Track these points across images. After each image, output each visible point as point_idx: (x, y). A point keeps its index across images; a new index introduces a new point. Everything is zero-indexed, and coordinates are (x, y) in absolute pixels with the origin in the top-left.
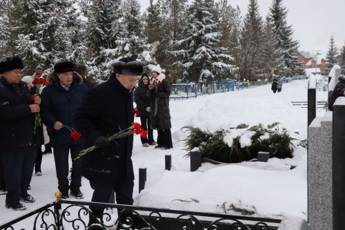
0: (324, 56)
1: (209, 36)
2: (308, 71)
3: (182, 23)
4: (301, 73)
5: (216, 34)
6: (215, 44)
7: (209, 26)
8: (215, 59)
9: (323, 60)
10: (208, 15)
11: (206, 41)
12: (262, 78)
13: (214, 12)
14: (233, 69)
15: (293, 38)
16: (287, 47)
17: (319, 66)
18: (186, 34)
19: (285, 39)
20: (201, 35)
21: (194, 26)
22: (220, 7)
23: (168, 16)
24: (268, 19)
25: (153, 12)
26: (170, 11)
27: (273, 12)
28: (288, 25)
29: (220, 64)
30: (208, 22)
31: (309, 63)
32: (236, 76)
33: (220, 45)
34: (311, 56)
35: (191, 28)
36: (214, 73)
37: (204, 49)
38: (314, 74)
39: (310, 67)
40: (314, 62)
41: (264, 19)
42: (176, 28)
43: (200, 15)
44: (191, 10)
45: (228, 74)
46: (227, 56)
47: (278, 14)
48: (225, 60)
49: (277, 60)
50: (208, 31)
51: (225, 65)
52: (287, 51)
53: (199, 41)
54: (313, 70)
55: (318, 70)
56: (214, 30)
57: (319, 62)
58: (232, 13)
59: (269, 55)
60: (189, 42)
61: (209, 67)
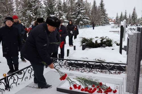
0: (115, 18)
1: (82, 11)
2: (110, 23)
3: (74, 7)
4: (108, 23)
5: (84, 11)
6: (84, 14)
7: (82, 8)
8: (84, 18)
9: (114, 20)
10: (82, 5)
11: (81, 13)
12: (97, 24)
13: (83, 4)
14: (89, 21)
15: (106, 13)
16: (105, 15)
17: (113, 21)
18: (75, 11)
19: (104, 13)
20: (80, 11)
21: (77, 8)
22: (85, 3)
23: (69, 5)
24: (99, 7)
25: (64, 4)
26: (70, 3)
27: (101, 5)
28: (105, 9)
29: (85, 20)
30: (82, 7)
31: (110, 20)
32: (89, 24)
33: (85, 14)
34: (111, 18)
35: (76, 9)
36: (83, 23)
37: (80, 15)
38: (112, 24)
39: (111, 21)
40: (112, 20)
41: (98, 7)
42: (72, 9)
43: (79, 5)
44: (77, 3)
45: (88, 23)
46: (87, 17)
47: (102, 5)
48: (87, 19)
49: (102, 19)
50: (82, 10)
51: (87, 20)
52: (105, 16)
53: (79, 13)
54: (112, 22)
55: (113, 22)
56: (83, 10)
57: (113, 20)
58: (89, 4)
59: (99, 18)
60: (76, 13)
61: (82, 20)
